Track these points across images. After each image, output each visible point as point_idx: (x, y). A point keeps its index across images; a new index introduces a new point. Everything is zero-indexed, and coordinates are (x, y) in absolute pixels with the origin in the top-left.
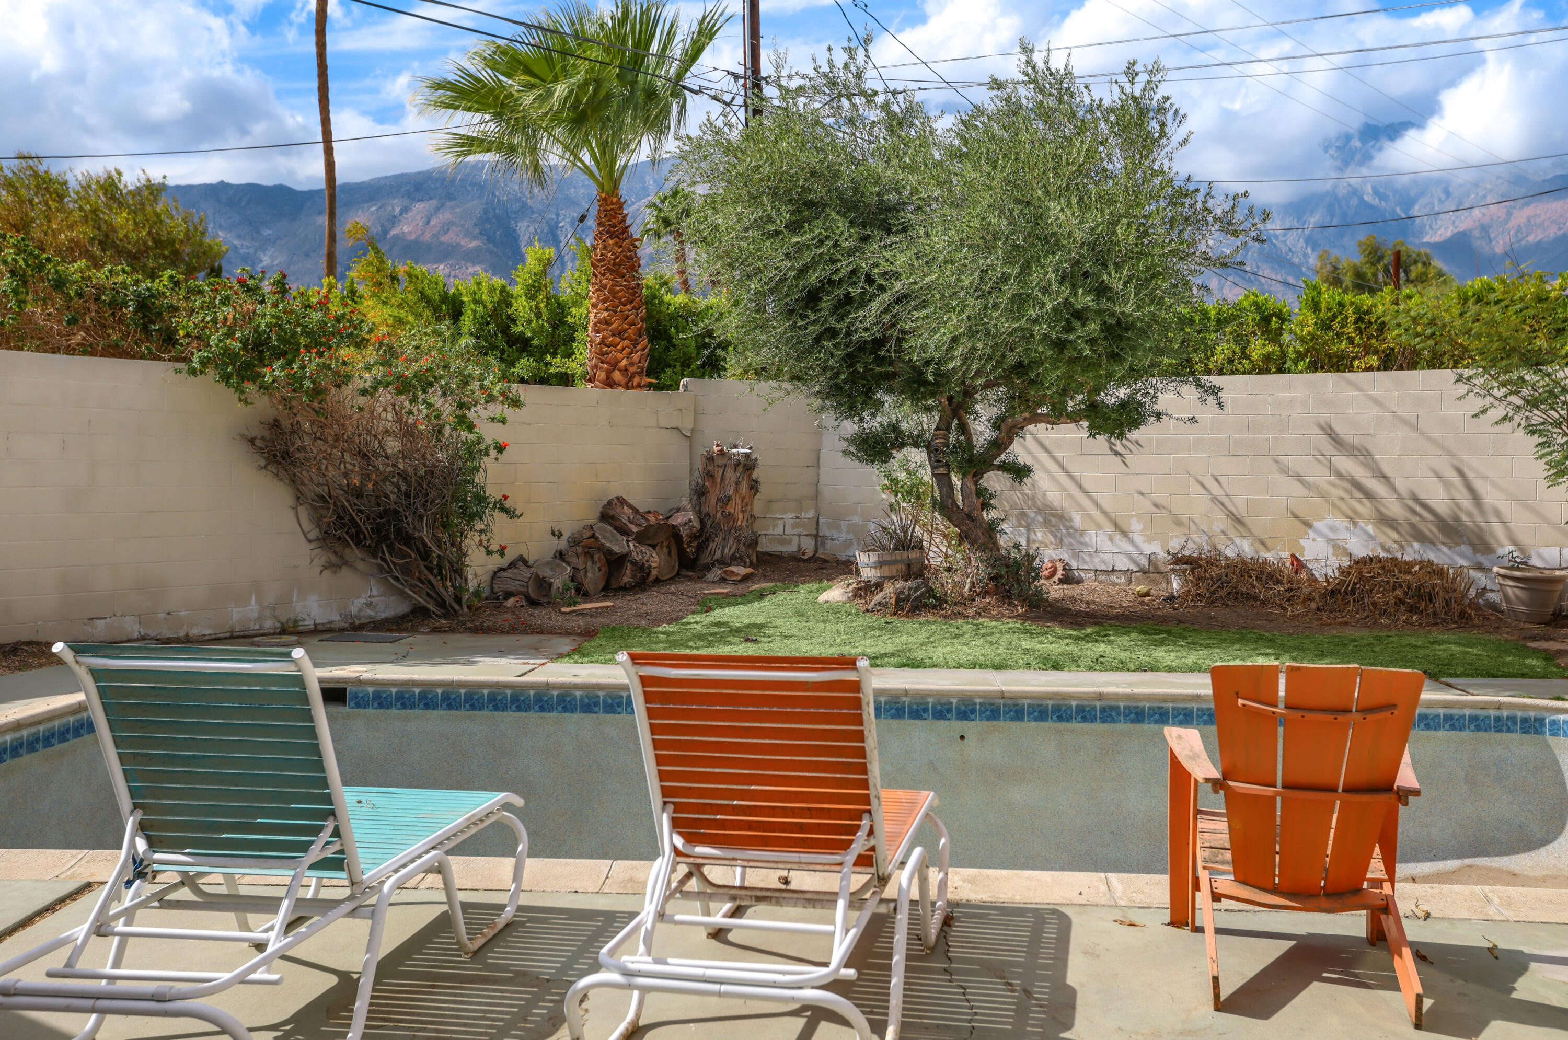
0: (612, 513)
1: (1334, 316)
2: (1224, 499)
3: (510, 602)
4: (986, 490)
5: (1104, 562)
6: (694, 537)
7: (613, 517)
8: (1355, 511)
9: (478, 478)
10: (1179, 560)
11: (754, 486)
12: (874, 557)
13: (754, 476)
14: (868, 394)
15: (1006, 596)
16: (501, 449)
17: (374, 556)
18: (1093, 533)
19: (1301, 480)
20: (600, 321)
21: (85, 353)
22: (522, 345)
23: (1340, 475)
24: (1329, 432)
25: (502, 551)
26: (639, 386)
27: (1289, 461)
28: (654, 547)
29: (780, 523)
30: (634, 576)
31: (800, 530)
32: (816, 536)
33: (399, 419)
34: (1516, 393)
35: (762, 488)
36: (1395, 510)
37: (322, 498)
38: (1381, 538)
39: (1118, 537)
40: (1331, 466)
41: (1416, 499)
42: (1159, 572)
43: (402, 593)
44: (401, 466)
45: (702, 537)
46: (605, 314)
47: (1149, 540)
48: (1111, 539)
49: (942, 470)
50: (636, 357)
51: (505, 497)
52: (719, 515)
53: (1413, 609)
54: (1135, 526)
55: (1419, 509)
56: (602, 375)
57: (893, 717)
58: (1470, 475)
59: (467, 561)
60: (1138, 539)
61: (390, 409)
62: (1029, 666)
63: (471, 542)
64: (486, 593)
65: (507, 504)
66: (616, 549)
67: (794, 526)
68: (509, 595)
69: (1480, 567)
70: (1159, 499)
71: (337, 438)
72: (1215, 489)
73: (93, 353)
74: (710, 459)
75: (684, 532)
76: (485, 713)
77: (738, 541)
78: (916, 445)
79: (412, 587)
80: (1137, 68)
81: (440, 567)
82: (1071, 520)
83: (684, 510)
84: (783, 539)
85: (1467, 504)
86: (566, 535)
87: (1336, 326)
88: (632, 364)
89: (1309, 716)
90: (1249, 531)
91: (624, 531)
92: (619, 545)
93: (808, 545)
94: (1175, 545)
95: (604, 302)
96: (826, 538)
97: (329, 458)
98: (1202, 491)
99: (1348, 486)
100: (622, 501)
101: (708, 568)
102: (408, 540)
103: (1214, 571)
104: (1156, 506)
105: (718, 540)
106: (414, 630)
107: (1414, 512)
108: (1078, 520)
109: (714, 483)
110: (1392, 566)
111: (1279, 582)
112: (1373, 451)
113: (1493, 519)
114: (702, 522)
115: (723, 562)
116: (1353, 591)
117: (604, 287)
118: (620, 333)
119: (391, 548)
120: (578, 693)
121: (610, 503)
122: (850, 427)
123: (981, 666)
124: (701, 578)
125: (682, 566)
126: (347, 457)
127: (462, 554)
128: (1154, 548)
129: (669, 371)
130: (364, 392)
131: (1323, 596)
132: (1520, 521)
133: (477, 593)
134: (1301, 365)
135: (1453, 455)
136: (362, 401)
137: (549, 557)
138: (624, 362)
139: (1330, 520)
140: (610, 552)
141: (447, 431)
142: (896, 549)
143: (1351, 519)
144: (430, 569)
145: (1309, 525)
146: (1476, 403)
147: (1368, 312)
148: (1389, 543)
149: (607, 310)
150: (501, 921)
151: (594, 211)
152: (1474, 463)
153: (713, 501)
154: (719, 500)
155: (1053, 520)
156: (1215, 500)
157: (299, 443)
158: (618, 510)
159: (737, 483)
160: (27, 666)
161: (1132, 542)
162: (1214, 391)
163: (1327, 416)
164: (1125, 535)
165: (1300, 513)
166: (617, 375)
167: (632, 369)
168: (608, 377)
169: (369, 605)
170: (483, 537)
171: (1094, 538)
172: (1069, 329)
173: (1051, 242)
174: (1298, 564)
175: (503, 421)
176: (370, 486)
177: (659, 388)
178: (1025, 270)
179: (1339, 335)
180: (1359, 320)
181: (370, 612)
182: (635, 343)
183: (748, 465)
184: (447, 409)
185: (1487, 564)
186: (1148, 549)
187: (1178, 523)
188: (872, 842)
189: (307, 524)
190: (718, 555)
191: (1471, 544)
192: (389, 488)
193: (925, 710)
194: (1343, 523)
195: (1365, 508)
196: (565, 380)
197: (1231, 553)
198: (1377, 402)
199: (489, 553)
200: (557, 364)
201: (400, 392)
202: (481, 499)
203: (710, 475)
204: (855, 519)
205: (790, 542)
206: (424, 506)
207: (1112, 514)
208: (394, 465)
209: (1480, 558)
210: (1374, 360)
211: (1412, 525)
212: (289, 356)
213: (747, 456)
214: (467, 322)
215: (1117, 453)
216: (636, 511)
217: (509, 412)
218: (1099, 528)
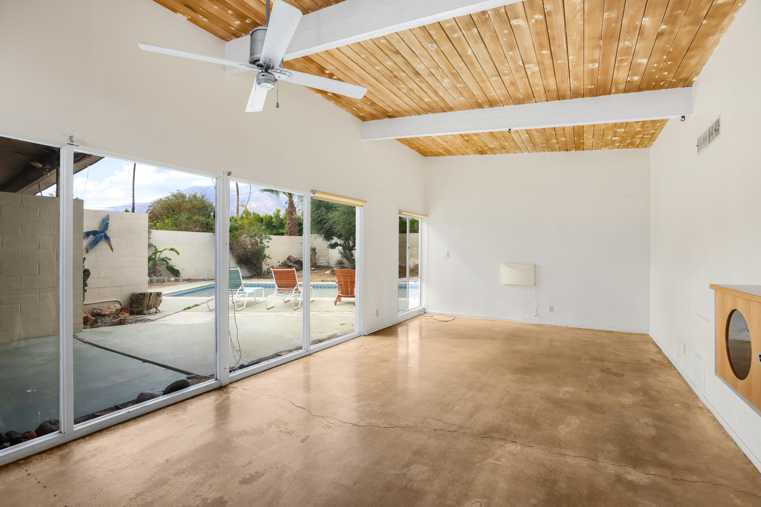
4: (352, 253)
7: (289, 259)
9: (265, 252)
11: (317, 253)
13: (316, 251)
14: (331, 237)
16: (268, 247)
17: (246, 265)
20: (289, 223)
21: (198, 232)
22: (274, 227)
25: (269, 265)
26: (296, 235)
28: (297, 264)
29: (321, 260)
31: (325, 262)
32: (328, 262)
33: (250, 242)
37: (237, 256)
43: (251, 272)
44: (251, 250)
49: (345, 250)
56: (289, 233)
57: (328, 288)
59: (263, 266)
61: (249, 240)
63: (263, 263)
64: (266, 272)
65: (269, 257)
71: (240, 245)
73: (200, 232)
77: (313, 263)
78: (340, 246)
79: (253, 271)
81: (258, 268)
86: (281, 262)
91: (291, 262)
92: (290, 264)
93: (326, 264)
95: (290, 219)
96: (330, 263)
97: (238, 249)
100: (291, 256)
102: (252, 263)
106: (253, 278)
117: (290, 216)
118: (293, 225)
119: (249, 264)
121: (289, 257)
122: (329, 243)
126: (242, 249)
127: (262, 265)
130: (244, 238)
133: (264, 272)
136: (244, 239)
137: (278, 266)
141: (259, 244)
142: (339, 265)
144: (256, 268)
149: (290, 221)
150: (261, 301)
151: (288, 202)
157: (233, 246)
160: (191, 282)
167: (294, 232)
168: (291, 234)
169: (245, 274)
170: (265, 262)
175: (268, 242)
176: (245, 254)
181: (245, 275)
182: (295, 227)
184: (259, 240)
188: (297, 288)
189: (235, 260)
192: (249, 254)
193: (333, 287)
196: (283, 234)
199: (266, 265)
200: (281, 231)
201: (250, 237)
202: (265, 256)
204: (332, 259)
205: (323, 264)
206: (255, 257)
208: (250, 250)
212: (232, 232)
213: (314, 248)
214: (264, 222)
216: (294, 258)
217: (269, 241)
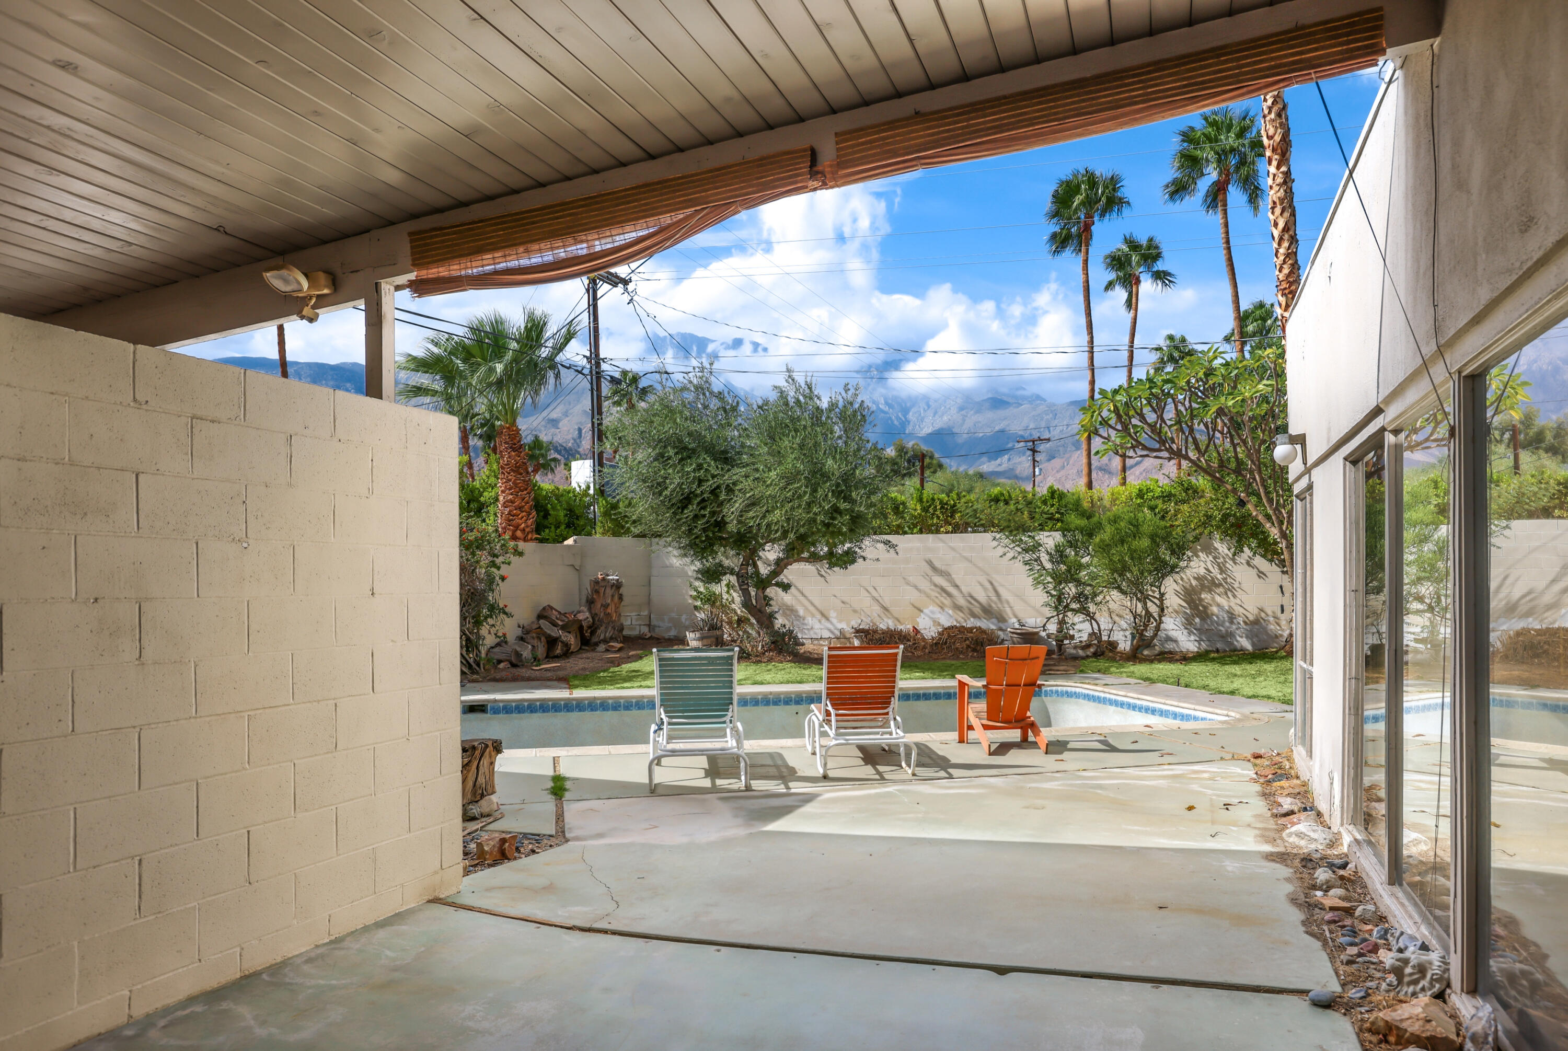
0: (546, 614)
1: (930, 506)
2: (879, 599)
3: (502, 666)
4: (768, 596)
5: (816, 633)
6: (589, 627)
7: (547, 617)
8: (943, 603)
9: (492, 595)
10: (858, 631)
11: (621, 598)
12: (698, 635)
13: (621, 591)
14: (711, 547)
15: (780, 652)
18: (810, 619)
19: (916, 587)
20: (507, 501)
23: (936, 585)
24: (930, 563)
25: (497, 635)
26: (531, 539)
27: (911, 579)
28: (570, 632)
29: (631, 618)
30: (562, 650)
31: (641, 622)
32: (649, 625)
34: (1018, 546)
35: (624, 598)
36: (961, 601)
38: (956, 616)
39: (823, 620)
40: (931, 581)
41: (972, 597)
42: (845, 638)
45: (593, 628)
46: (511, 497)
47: (840, 621)
48: (820, 622)
49: (745, 587)
50: (529, 522)
51: (506, 606)
52: (602, 615)
53: (974, 650)
54: (832, 615)
55: (973, 602)
58: (996, 584)
59: (482, 642)
60: (834, 621)
62: (814, 681)
63: (484, 632)
65: (507, 610)
66: (553, 634)
67: (637, 620)
68: (500, 662)
69: (1001, 629)
70: (845, 599)
72: (875, 594)
74: (597, 582)
75: (585, 624)
76: (562, 713)
77: (614, 628)
78: (732, 573)
80: (850, 386)
82: (797, 611)
83: (583, 612)
84: (631, 627)
85: (994, 598)
87: (931, 510)
88: (527, 526)
89: (1016, 662)
90: (892, 614)
91: (555, 625)
92: (555, 632)
93: (645, 630)
94: (855, 623)
95: (510, 489)
96: (655, 626)
98: (868, 595)
99: (939, 590)
100: (552, 608)
101: (597, 644)
103: (877, 636)
104: (843, 602)
105: (602, 628)
107: (970, 603)
108: (801, 612)
109: (599, 596)
110: (962, 629)
111: (909, 640)
112: (952, 573)
113: (1006, 605)
114: (593, 618)
115: (605, 641)
116: (946, 643)
117: (510, 480)
118: (520, 508)
120: (610, 701)
121: (544, 609)
123: (792, 682)
124: (594, 650)
125: (582, 644)
127: (479, 639)
128: (842, 625)
129: (547, 531)
131: (931, 646)
132: (1019, 607)
133: (488, 660)
134: (915, 530)
135: (988, 575)
137: (519, 639)
138: (523, 525)
139: (931, 608)
140: (550, 636)
142: (709, 630)
143: (941, 608)
145: (922, 611)
146: (1000, 551)
147: (946, 504)
148: (960, 619)
149: (512, 494)
152: (998, 579)
153: (599, 606)
154: (602, 605)
155: (788, 612)
156: (874, 598)
158: (550, 612)
159: (613, 596)
161: (831, 623)
162: (894, 546)
163: (929, 556)
164: (827, 619)
165: (916, 605)
166: (519, 533)
167: (527, 530)
168: (513, 534)
170: (493, 629)
171: (810, 621)
172: (833, 518)
173: (826, 476)
174: (916, 631)
177: (541, 541)
178: (815, 491)
179: (933, 514)
180: (942, 508)
182: (529, 514)
183: (618, 586)
185: (1004, 628)
186: (840, 626)
187: (855, 611)
190: (602, 637)
191: (997, 618)
194: (937, 609)
195: (947, 601)
197: (883, 626)
198: (953, 549)
199: (491, 636)
202: (494, 606)
203: (597, 592)
204: (674, 615)
205: (637, 628)
207: (820, 607)
209: (1001, 625)
210: (950, 528)
211: (970, 610)
213: (618, 580)
215: (822, 576)
216: (560, 613)
218: (813, 616)
